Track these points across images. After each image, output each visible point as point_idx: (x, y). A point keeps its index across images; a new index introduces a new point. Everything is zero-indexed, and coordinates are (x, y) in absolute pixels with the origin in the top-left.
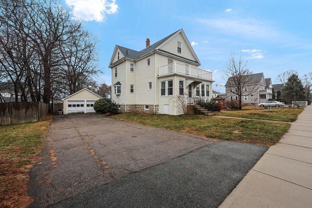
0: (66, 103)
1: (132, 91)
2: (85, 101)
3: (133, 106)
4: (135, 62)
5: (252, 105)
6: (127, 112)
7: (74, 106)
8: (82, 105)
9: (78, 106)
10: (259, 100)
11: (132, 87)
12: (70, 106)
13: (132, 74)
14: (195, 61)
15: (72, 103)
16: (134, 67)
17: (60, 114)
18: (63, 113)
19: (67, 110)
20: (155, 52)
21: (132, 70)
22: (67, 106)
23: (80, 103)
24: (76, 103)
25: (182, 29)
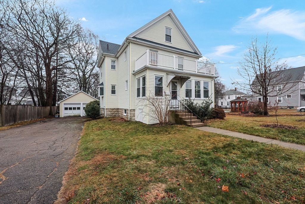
0: (62, 107)
1: (113, 92)
2: (82, 104)
3: (115, 111)
4: (118, 58)
5: (288, 108)
6: (107, 117)
7: (70, 109)
8: (79, 108)
9: (74, 109)
11: (113, 87)
12: (66, 109)
13: (113, 71)
15: (68, 106)
16: (116, 64)
17: (56, 117)
18: (59, 115)
19: (63, 113)
21: (113, 67)
22: (63, 109)
23: (76, 106)
24: (72, 106)
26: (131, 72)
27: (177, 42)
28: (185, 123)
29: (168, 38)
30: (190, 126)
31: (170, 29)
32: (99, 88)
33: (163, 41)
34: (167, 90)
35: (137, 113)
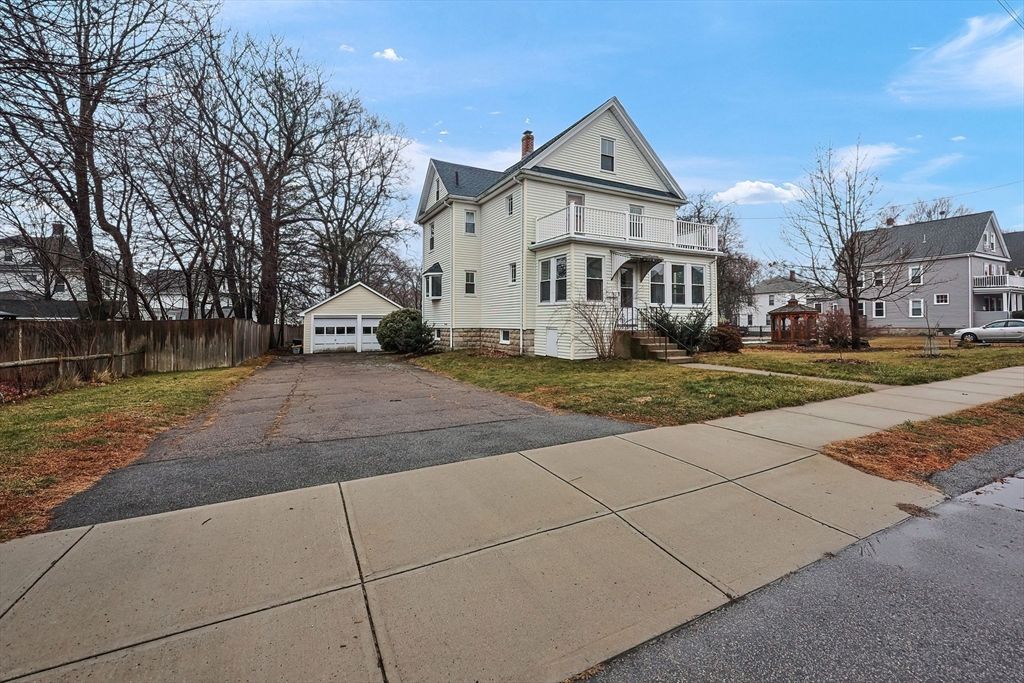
0: (310, 324)
1: (470, 289)
2: (359, 319)
3: (473, 334)
4: (481, 206)
6: (455, 349)
7: (330, 331)
8: (351, 330)
9: (341, 331)
10: (974, 315)
11: (470, 276)
12: (319, 331)
13: (470, 239)
14: (666, 190)
15: (325, 324)
16: (475, 220)
17: (295, 352)
18: (302, 349)
19: (312, 343)
20: (522, 176)
21: (470, 228)
22: (313, 331)
23: (345, 324)
24: (336, 324)
25: (615, 98)
26: (527, 245)
27: (630, 170)
28: (654, 356)
29: (608, 162)
30: (664, 361)
31: (611, 141)
32: (430, 278)
33: (596, 171)
34: (611, 287)
35: (538, 337)
